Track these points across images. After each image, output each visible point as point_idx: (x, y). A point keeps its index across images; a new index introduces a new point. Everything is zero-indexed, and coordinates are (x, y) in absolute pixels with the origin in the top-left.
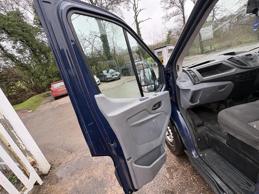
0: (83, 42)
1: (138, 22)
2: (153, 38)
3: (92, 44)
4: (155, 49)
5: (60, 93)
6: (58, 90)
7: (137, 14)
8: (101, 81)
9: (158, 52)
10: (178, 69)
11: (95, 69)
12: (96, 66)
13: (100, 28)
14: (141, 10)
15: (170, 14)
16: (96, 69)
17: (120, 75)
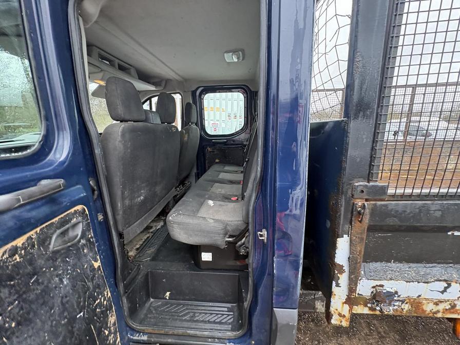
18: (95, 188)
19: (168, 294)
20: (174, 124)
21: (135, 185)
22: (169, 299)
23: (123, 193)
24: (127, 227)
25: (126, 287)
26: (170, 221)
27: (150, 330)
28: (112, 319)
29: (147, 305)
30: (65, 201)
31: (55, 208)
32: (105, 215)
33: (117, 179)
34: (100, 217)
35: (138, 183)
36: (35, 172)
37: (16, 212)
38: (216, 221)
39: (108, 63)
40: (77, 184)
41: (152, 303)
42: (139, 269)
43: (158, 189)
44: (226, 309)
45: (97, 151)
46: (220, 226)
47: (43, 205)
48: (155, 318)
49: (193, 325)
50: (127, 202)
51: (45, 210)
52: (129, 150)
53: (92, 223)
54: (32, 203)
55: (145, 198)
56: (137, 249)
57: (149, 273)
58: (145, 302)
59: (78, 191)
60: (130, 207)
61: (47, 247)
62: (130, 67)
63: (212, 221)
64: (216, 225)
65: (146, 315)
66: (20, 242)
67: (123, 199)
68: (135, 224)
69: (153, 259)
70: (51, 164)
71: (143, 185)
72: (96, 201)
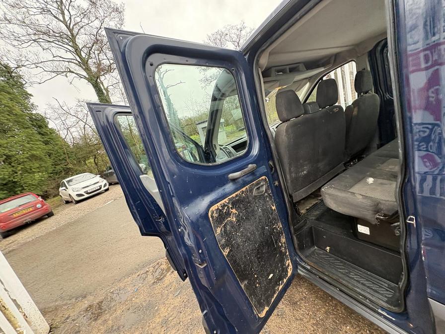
0: (63, 119)
1: (166, 87)
2: (191, 108)
3: (85, 121)
4: (197, 124)
5: (18, 220)
6: (11, 216)
7: (162, 77)
8: (110, 184)
9: (202, 128)
10: (216, 148)
11: (94, 165)
12: (95, 158)
13: (99, 96)
14: (167, 71)
15: (211, 77)
16: (96, 164)
17: (146, 168)
18: (273, 166)
19: (328, 248)
20: (337, 104)
21: (299, 164)
22: (329, 252)
23: (290, 169)
24: (295, 192)
25: (295, 230)
26: (322, 191)
27: (312, 264)
28: (283, 240)
29: (312, 249)
30: (258, 174)
31: (254, 177)
32: (279, 182)
33: (286, 160)
34: (277, 183)
35: (301, 161)
36: (247, 161)
37: (242, 178)
38: (365, 197)
39: (281, 73)
40: (263, 165)
41: (316, 249)
42: (305, 223)
43: (321, 165)
44: (387, 285)
45: (272, 145)
46: (368, 203)
47: (250, 176)
48: (316, 259)
49: (347, 278)
50: (293, 175)
51: (251, 178)
52: (292, 140)
53: (270, 186)
54: (246, 174)
55: (308, 172)
56: (307, 210)
57: (313, 228)
58: (310, 247)
59: (263, 169)
60: (296, 179)
61: (252, 193)
62: (298, 65)
63: (361, 197)
64: (364, 201)
65: (310, 254)
66: (244, 189)
67: (290, 172)
68: (301, 190)
69: (317, 219)
70: (252, 156)
71: (305, 163)
72: (272, 174)
